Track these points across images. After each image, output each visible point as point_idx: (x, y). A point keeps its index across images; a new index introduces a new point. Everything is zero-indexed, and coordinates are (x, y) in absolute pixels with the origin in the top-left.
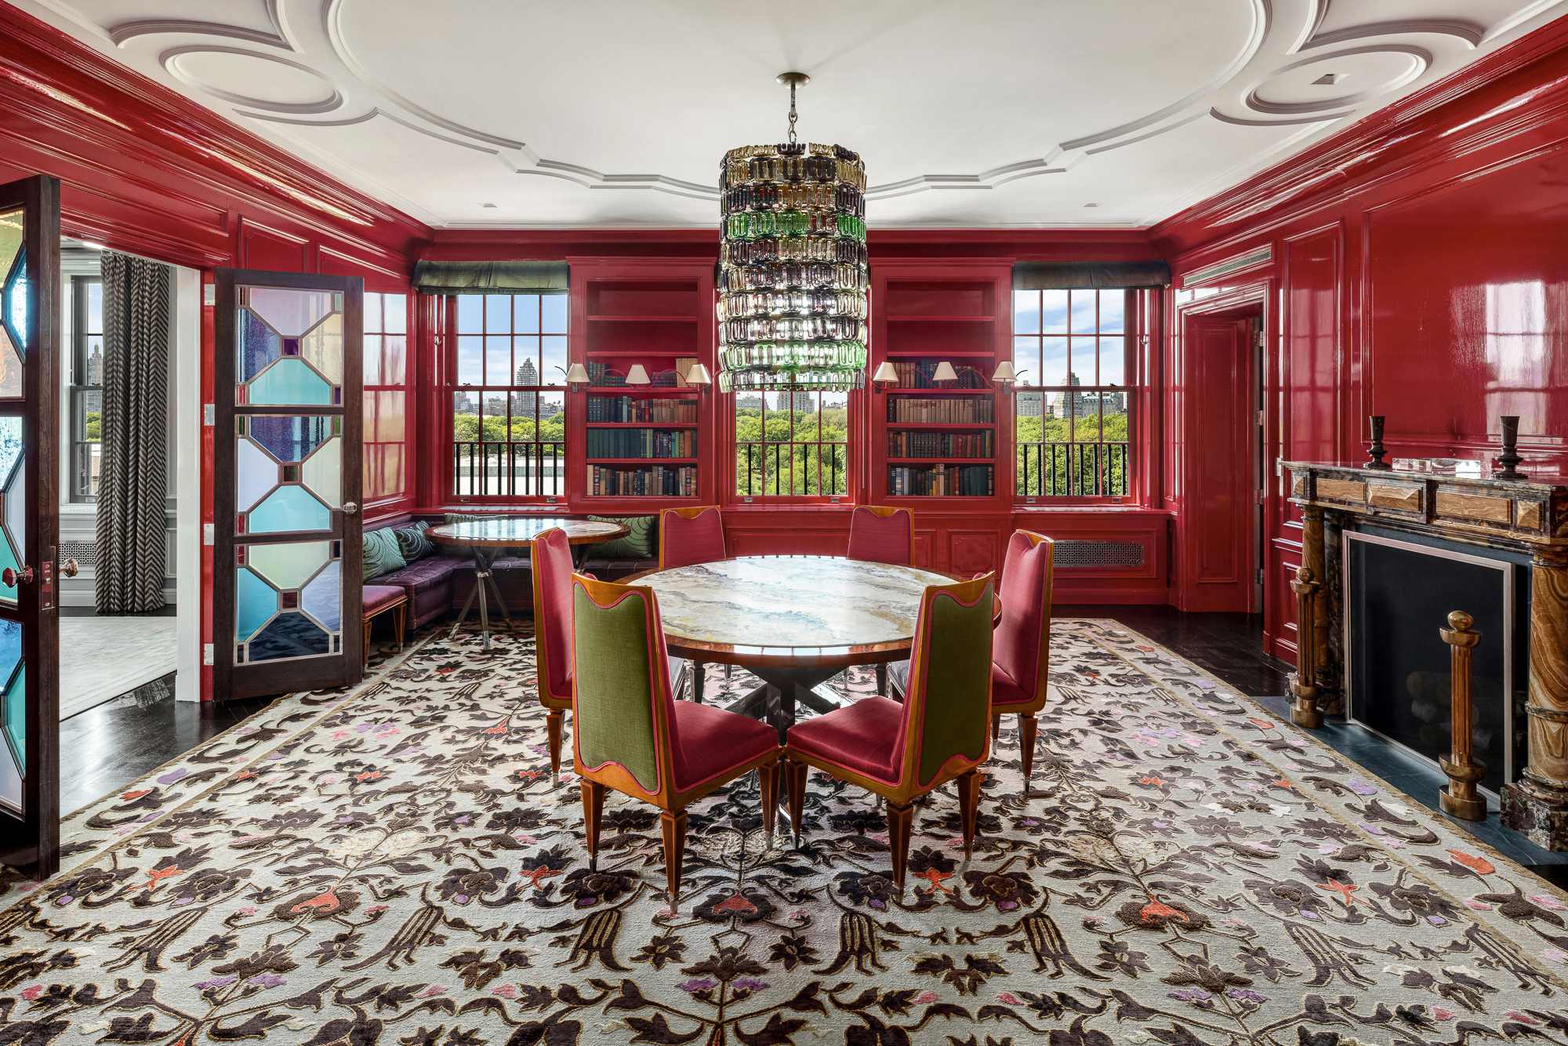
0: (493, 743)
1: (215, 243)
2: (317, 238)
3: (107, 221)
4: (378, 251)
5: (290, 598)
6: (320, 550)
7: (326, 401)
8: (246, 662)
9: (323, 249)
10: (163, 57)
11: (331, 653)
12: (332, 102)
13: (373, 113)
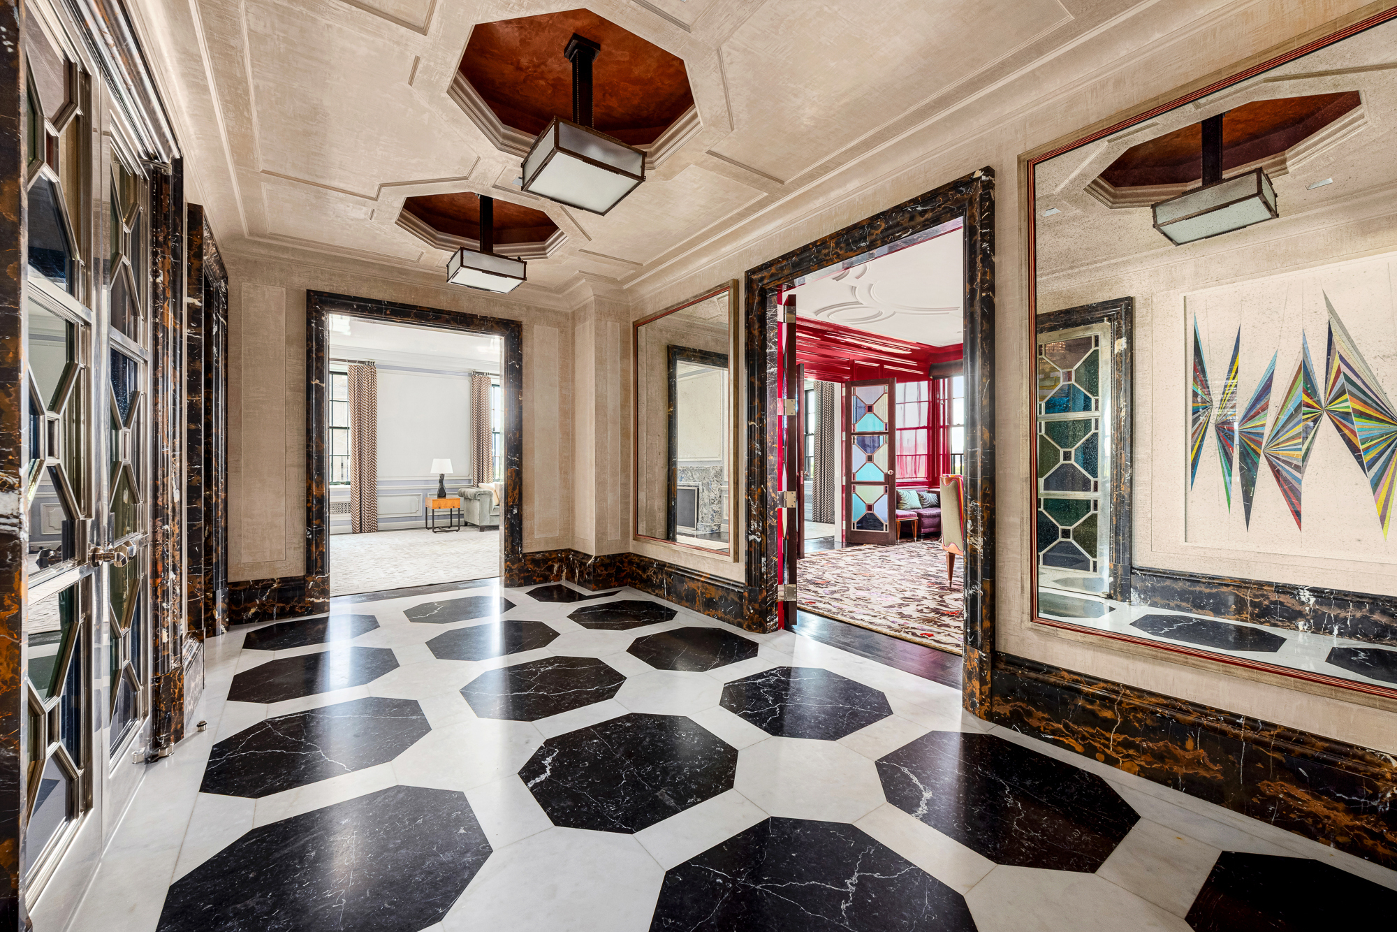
0: (943, 618)
1: (846, 372)
2: (882, 363)
3: (815, 371)
4: (914, 364)
5: (870, 507)
6: (880, 489)
7: (883, 429)
8: (856, 530)
9: (886, 367)
10: (828, 316)
11: (884, 531)
12: (880, 314)
13: (894, 313)
